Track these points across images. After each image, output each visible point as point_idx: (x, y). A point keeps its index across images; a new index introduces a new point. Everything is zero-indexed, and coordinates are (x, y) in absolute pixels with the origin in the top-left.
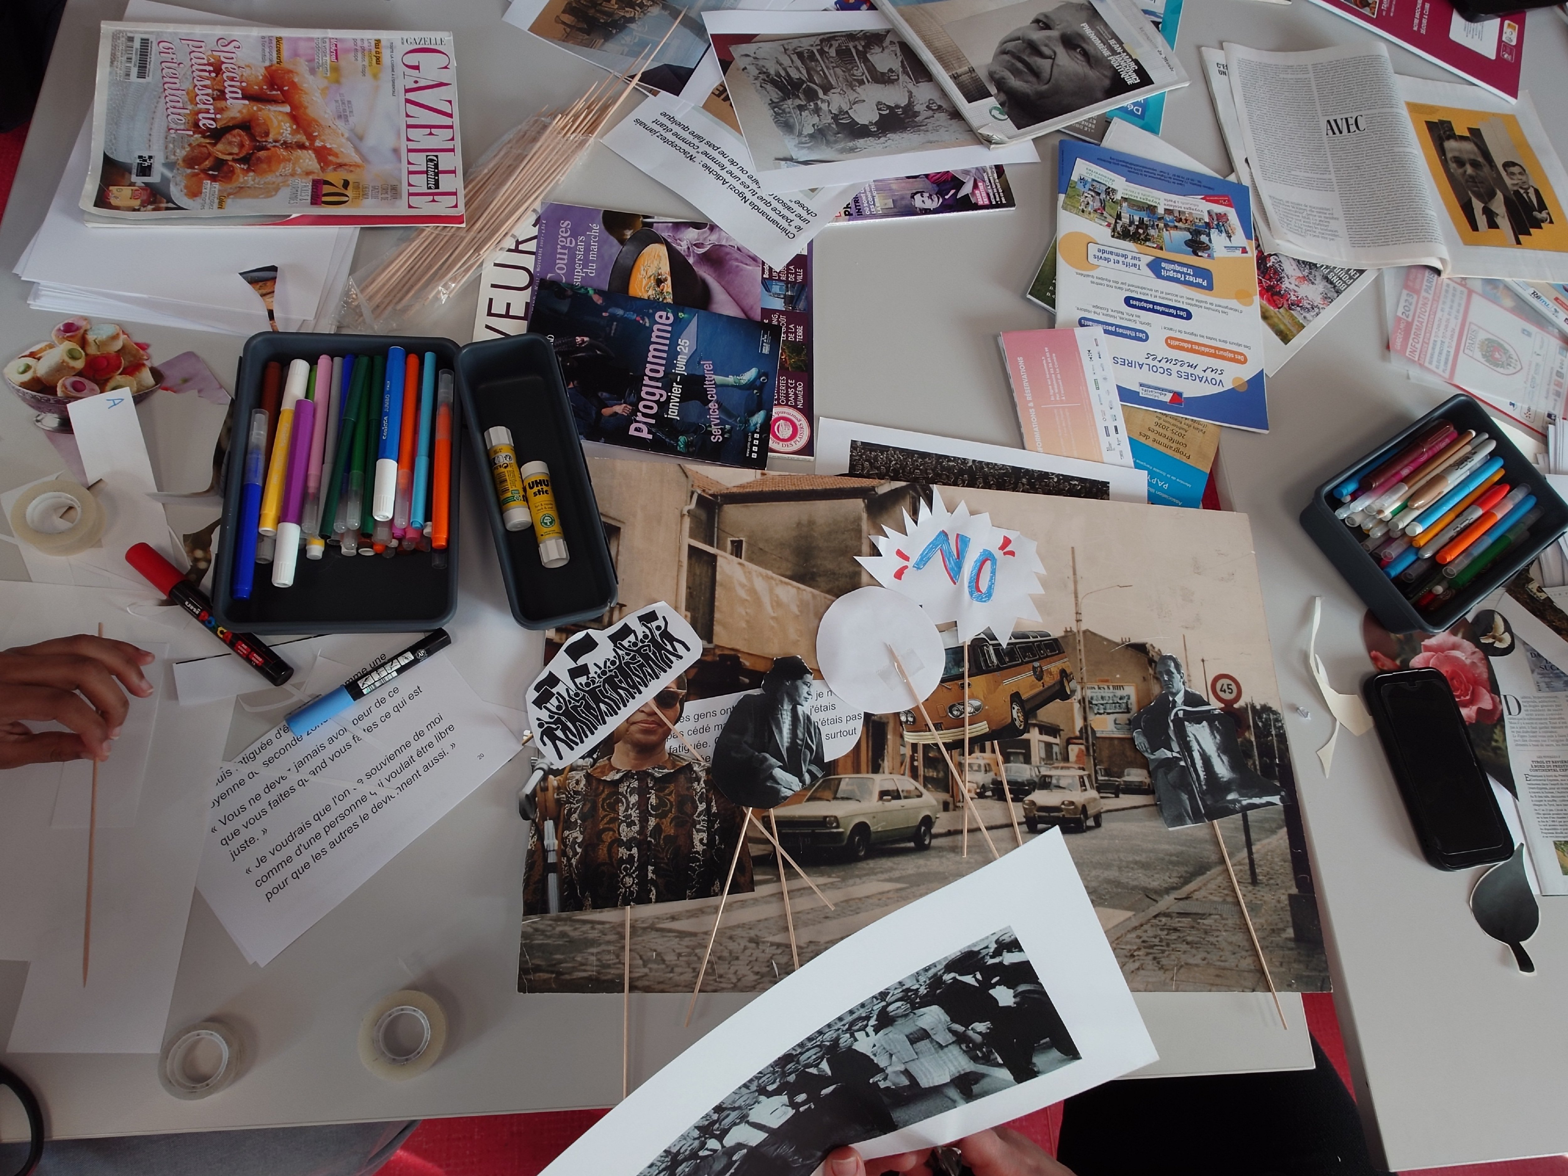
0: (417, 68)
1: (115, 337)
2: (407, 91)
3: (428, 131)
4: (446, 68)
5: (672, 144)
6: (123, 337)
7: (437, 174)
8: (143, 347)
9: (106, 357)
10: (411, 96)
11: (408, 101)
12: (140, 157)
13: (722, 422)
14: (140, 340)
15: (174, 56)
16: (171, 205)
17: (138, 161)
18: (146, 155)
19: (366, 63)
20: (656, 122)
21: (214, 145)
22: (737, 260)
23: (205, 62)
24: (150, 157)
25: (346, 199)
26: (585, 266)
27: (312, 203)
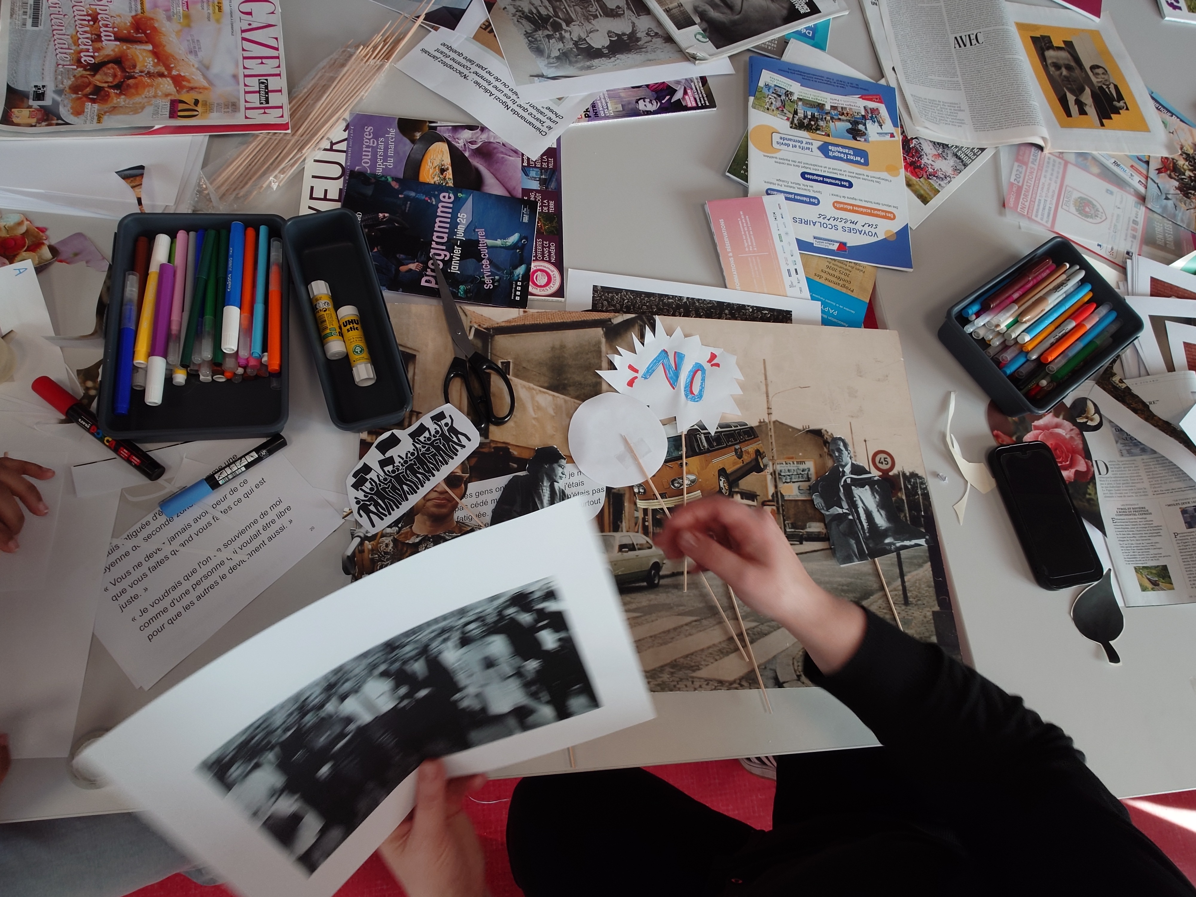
0: (250, 14)
1: (20, 224)
2: (243, 31)
3: (260, 61)
4: (273, 13)
5: (451, 67)
6: (26, 223)
7: (267, 93)
8: (42, 230)
9: (14, 239)
10: (246, 35)
11: (244, 39)
12: (36, 86)
13: (493, 274)
14: (40, 225)
15: (60, 10)
16: (60, 122)
17: (34, 89)
18: (40, 84)
19: (211, 11)
20: (437, 50)
21: (94, 76)
22: (502, 153)
23: (85, 13)
24: (44, 86)
25: (196, 113)
26: (385, 160)
27: (170, 117)
